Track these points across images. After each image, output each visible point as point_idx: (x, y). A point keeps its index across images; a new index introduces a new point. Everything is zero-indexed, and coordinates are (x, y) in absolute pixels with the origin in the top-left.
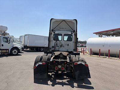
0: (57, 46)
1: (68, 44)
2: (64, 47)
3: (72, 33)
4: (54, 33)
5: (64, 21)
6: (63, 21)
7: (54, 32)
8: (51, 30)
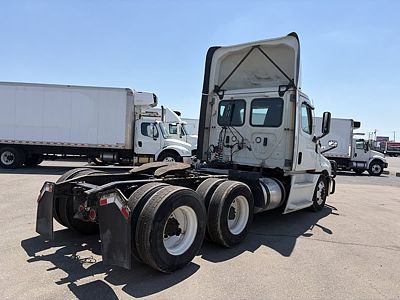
0: (228, 146)
1: (266, 139)
2: (250, 149)
3: (281, 94)
4: (221, 97)
5: (258, 47)
6: (254, 47)
7: (221, 93)
8: (211, 88)
